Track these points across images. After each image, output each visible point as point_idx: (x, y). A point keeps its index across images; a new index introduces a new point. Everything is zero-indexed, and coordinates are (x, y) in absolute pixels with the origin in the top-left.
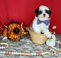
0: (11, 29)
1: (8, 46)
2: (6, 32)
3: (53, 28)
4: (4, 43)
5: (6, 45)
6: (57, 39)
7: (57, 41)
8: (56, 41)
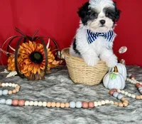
0: (23, 52)
1: (18, 90)
2: (13, 60)
3: (120, 52)
4: (10, 85)
5: (14, 88)
6: (130, 75)
7: (131, 78)
8: (128, 79)
